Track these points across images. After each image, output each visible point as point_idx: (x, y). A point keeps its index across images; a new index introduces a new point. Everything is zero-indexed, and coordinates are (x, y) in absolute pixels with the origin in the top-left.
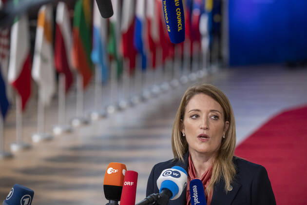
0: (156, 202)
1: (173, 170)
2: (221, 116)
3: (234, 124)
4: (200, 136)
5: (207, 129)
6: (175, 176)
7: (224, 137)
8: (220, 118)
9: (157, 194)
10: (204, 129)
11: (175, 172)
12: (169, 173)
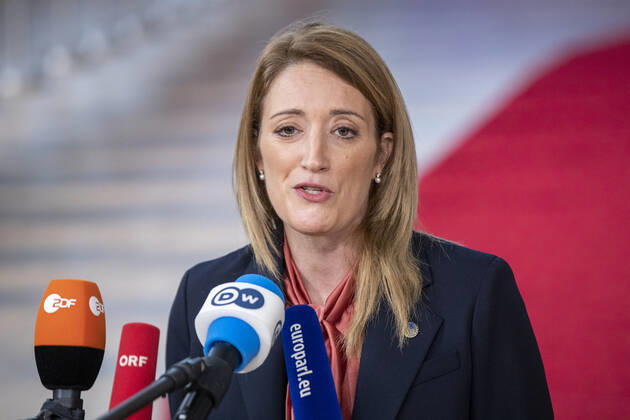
0: (195, 383)
1: (241, 285)
2: (367, 127)
4: (302, 187)
5: (322, 169)
6: (247, 305)
7: (378, 180)
8: (363, 132)
9: (198, 359)
10: (314, 171)
11: (248, 292)
12: (231, 295)
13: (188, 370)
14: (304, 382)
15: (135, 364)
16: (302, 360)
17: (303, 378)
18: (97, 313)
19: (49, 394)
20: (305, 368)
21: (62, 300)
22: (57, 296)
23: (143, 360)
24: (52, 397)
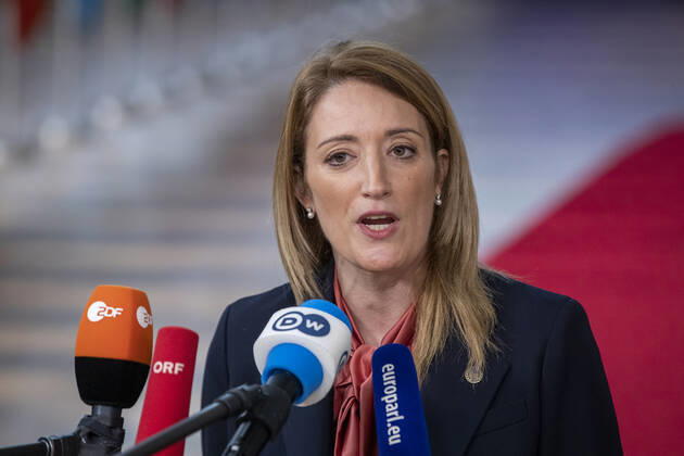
1: (305, 310)
2: (422, 142)
3: (463, 159)
4: (365, 220)
5: (386, 194)
6: (311, 332)
7: (439, 202)
8: (420, 149)
9: (255, 386)
10: (377, 197)
11: (313, 318)
12: (295, 320)
13: (244, 398)
14: (393, 428)
15: (170, 372)
16: (393, 404)
17: (393, 424)
18: (144, 325)
19: (88, 410)
20: (396, 413)
21: (108, 308)
22: (102, 304)
23: (179, 367)
24: (90, 413)
